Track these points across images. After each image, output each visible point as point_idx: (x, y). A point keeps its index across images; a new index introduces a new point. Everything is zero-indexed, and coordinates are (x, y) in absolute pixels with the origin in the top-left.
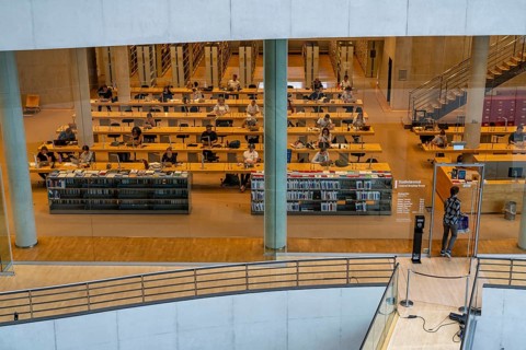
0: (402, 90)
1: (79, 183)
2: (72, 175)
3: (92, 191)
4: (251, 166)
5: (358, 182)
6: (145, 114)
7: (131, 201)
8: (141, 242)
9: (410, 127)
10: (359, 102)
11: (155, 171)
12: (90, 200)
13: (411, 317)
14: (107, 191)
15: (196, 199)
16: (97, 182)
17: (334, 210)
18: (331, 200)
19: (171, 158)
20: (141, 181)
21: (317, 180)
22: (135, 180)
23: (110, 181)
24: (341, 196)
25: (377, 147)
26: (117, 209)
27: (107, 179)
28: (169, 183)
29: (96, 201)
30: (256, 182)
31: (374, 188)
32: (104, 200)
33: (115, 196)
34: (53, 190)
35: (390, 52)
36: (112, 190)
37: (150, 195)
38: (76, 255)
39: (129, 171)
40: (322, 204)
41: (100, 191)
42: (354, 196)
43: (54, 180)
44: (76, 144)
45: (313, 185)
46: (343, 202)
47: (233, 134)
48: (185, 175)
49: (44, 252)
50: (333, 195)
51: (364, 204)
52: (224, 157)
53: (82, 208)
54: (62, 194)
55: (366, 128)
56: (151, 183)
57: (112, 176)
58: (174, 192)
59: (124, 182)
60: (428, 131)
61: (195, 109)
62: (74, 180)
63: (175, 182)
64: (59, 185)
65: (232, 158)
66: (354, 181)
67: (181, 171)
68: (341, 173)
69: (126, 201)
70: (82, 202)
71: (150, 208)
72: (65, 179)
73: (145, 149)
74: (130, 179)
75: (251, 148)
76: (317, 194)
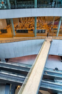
0: (47, 21)
1: (18, 30)
5: (43, 30)
9: (47, 25)
11: (25, 29)
12: (20, 32)
13: (47, 42)
15: (28, 32)
16: (20, 30)
19: (26, 28)
22: (23, 30)
25: (44, 27)
30: (34, 30)
35: (46, 18)
40: (39, 32)
43: (16, 30)
45: (39, 30)
46: (41, 32)
47: (32, 26)
49: (16, 36)
51: (43, 32)
56: (25, 30)
65: (32, 28)
67: (27, 29)
68: (41, 29)
69: (23, 32)
73: (24, 27)
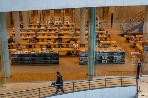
0: (116, 23)
2: (19, 53)
3: (26, 58)
4: (76, 49)
5: (114, 53)
6: (34, 32)
7: (39, 61)
8: (46, 74)
10: (104, 27)
12: (24, 61)
13: (142, 96)
14: (30, 58)
16: (27, 55)
17: (106, 62)
18: (106, 59)
20: (42, 54)
21: (101, 53)
22: (40, 54)
23: (32, 55)
24: (109, 58)
25: (115, 42)
26: (34, 64)
27: (31, 54)
28: (52, 55)
29: (27, 61)
30: (81, 54)
31: (119, 55)
32: (29, 61)
33: (34, 59)
34: (12, 58)
36: (32, 58)
37: (46, 59)
38: (25, 80)
39: (38, 51)
40: (103, 61)
41: (28, 58)
42: (113, 58)
43: (13, 55)
44: (15, 43)
45: (100, 55)
46: (109, 60)
47: (66, 38)
48: (57, 52)
50: (106, 57)
51: (116, 60)
52: (65, 46)
53: (23, 64)
54: (16, 59)
55: (109, 36)
57: (32, 53)
58: (53, 58)
59: (36, 55)
60: (129, 36)
61: (50, 30)
62: (19, 54)
63: (54, 54)
64: (15, 56)
65: (68, 46)
66: (113, 53)
68: (108, 50)
69: (37, 61)
70: (22, 62)
71: (45, 63)
72: (16, 54)
73: (38, 44)
74: (38, 54)
75: (76, 43)
76: (101, 57)
